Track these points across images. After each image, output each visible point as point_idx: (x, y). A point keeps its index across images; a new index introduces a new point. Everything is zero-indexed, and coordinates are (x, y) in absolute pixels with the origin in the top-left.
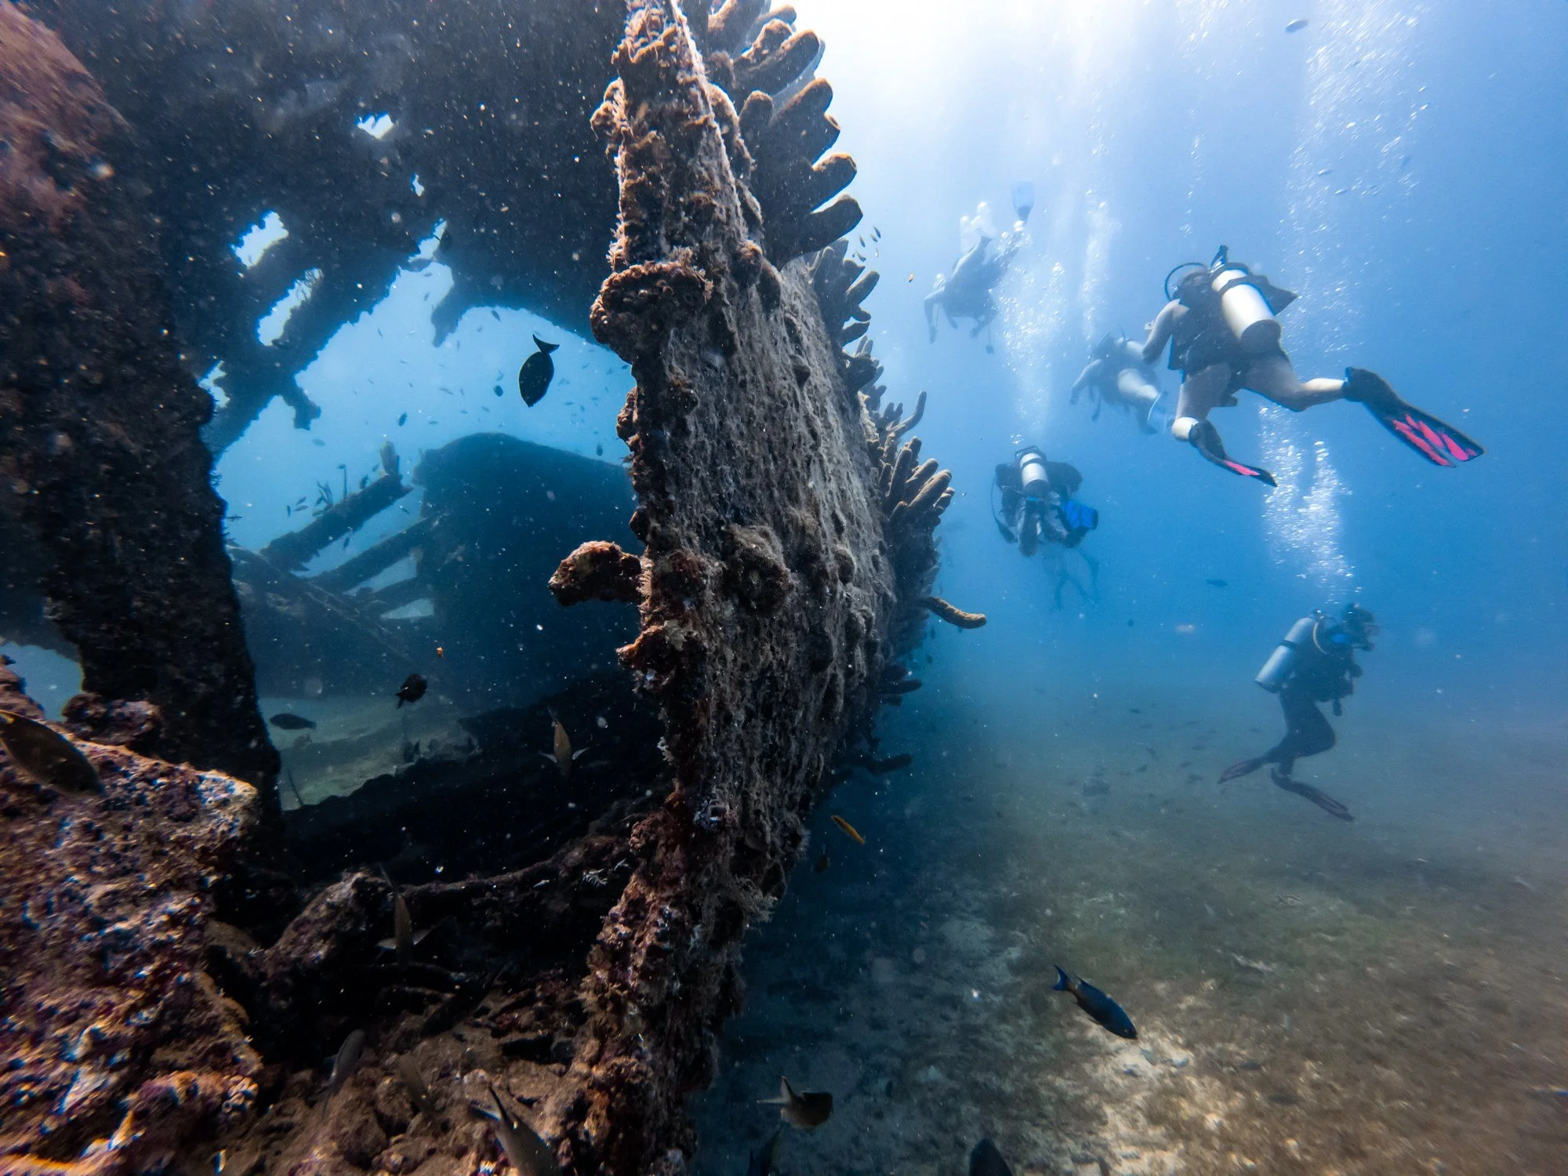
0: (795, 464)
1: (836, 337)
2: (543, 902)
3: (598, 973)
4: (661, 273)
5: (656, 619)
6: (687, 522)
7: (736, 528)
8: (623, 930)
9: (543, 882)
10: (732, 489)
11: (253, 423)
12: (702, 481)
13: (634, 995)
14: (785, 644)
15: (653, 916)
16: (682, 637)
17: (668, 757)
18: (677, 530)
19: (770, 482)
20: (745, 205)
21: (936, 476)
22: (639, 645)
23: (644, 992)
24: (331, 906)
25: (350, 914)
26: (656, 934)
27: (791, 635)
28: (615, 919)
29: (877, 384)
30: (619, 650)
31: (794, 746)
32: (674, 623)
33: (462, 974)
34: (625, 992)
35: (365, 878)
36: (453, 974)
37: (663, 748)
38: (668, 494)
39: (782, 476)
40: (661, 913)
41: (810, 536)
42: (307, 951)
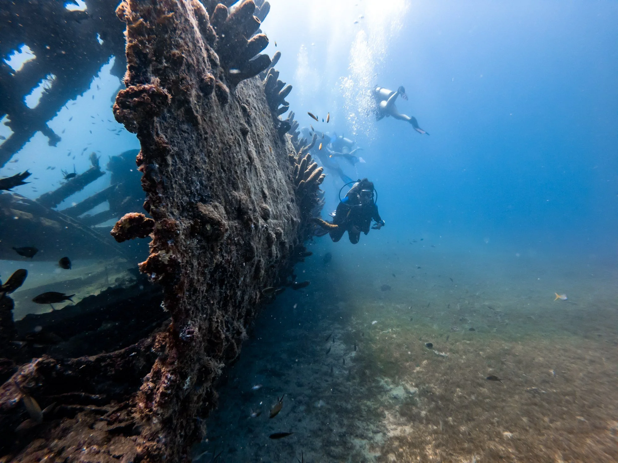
0: (236, 172)
1: (275, 112)
2: (134, 362)
3: (140, 404)
4: (144, 90)
5: (155, 250)
6: (170, 205)
7: (200, 204)
8: (151, 385)
9: (133, 354)
10: (198, 187)
11: (27, 143)
12: (180, 185)
13: (156, 414)
14: (229, 252)
15: (163, 379)
16: (167, 258)
17: (165, 310)
18: (163, 209)
19: (222, 181)
20: (209, 56)
21: (317, 170)
22: (148, 262)
23: (160, 412)
24: (24, 376)
25: (34, 379)
26: (164, 387)
27: (233, 248)
28: (148, 380)
29: (297, 131)
30: (139, 264)
31: (239, 293)
32: (164, 251)
33: (98, 396)
34: (151, 413)
35: (43, 361)
36: (93, 396)
37: (163, 306)
38: (158, 193)
39: (229, 179)
40: (166, 377)
41: (243, 204)
42: (9, 399)
